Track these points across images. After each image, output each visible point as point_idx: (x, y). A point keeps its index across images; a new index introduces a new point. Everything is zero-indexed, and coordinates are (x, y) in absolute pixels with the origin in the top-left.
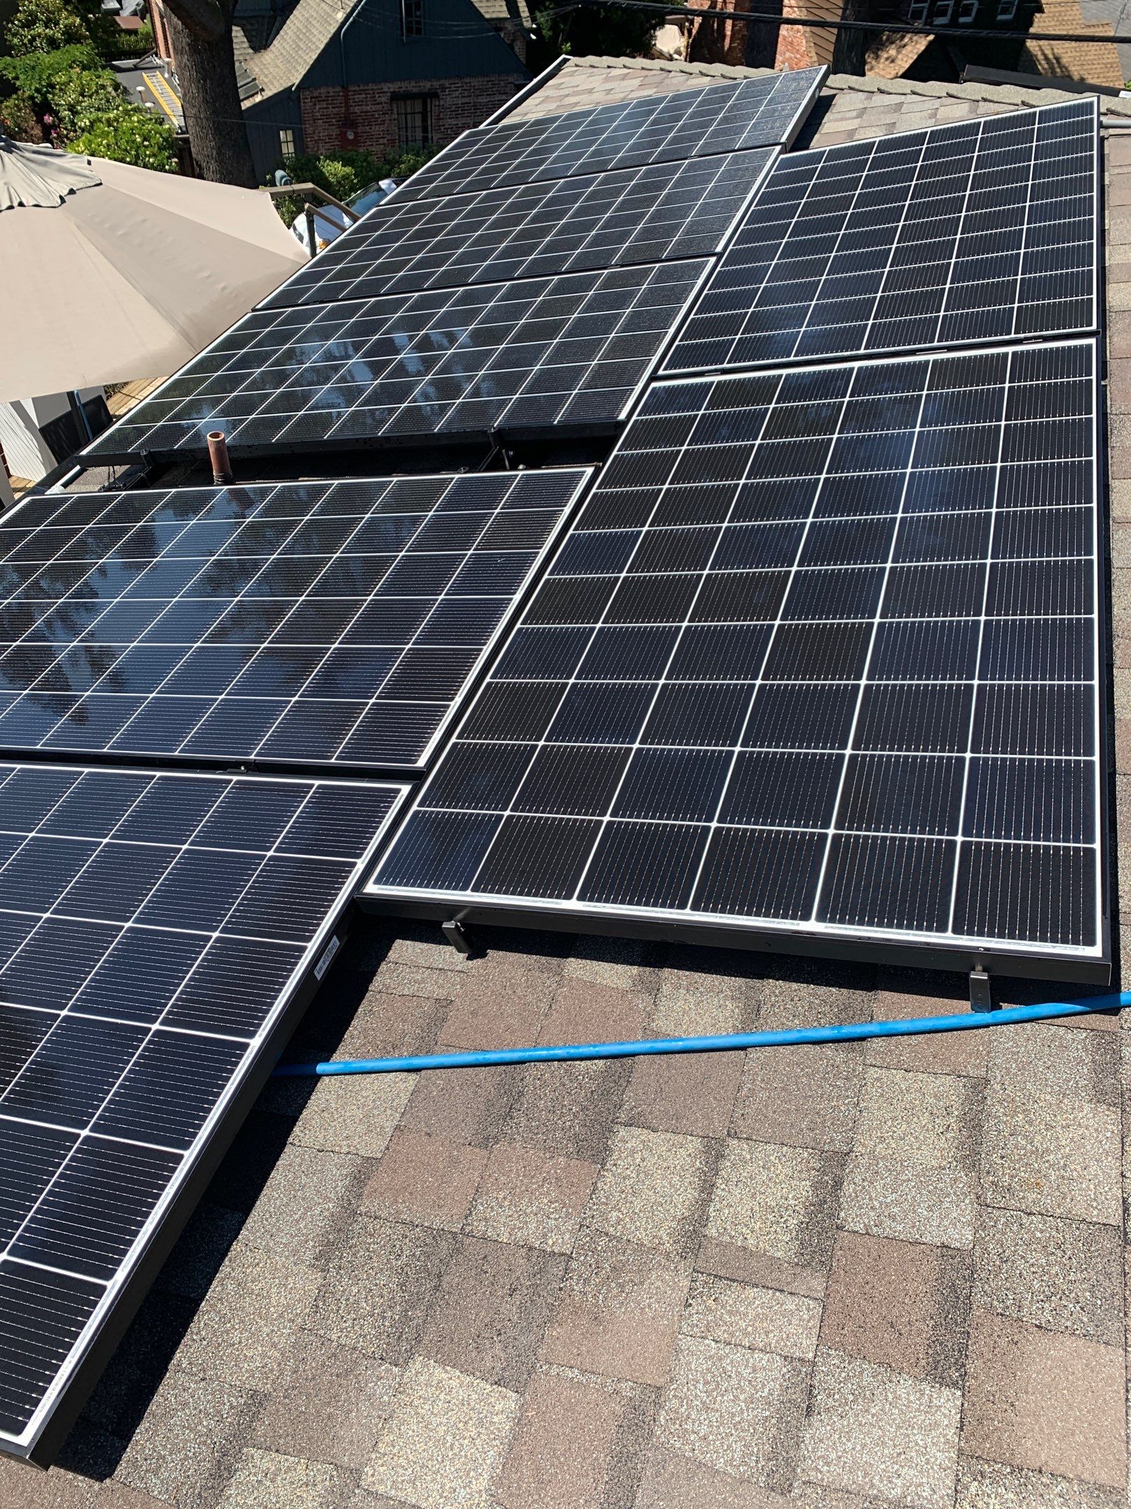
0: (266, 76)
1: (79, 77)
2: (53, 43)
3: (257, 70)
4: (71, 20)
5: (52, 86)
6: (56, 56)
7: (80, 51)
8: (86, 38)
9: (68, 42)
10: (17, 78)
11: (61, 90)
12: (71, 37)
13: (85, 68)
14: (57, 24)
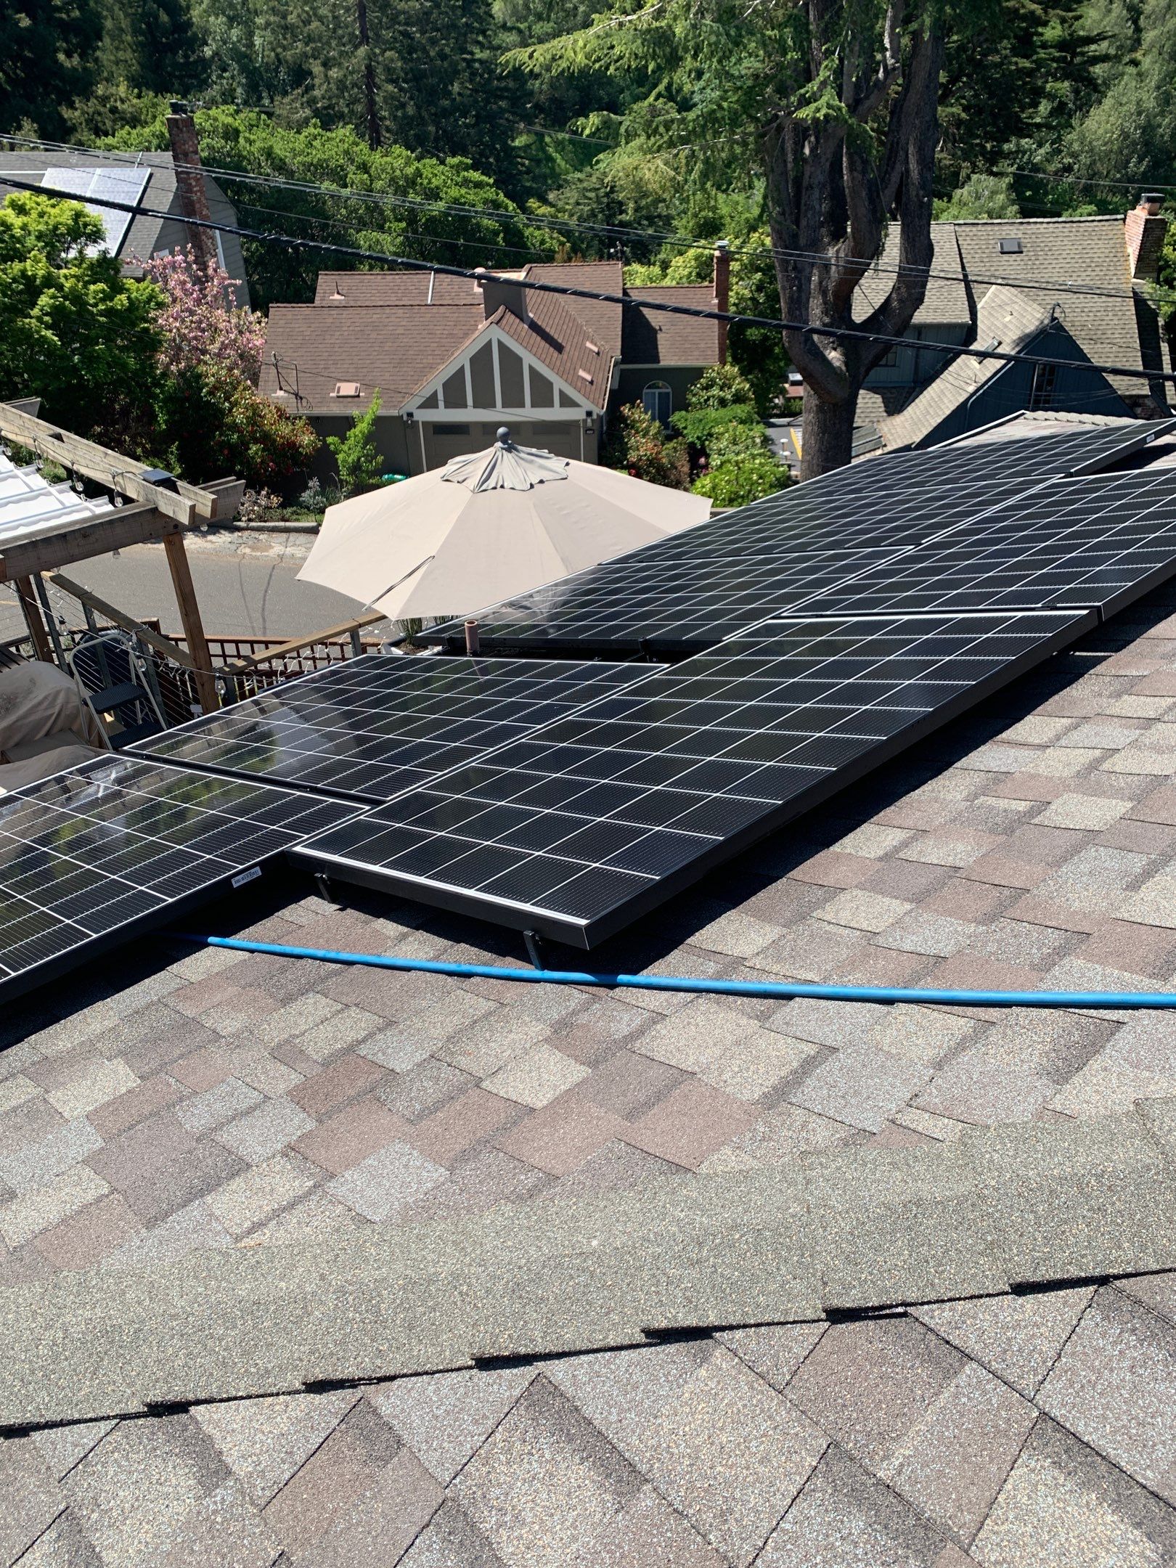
0: (892, 435)
1: (735, 429)
2: (723, 402)
3: (886, 429)
4: (742, 386)
5: (710, 435)
6: (722, 412)
7: (741, 410)
8: (751, 400)
9: (734, 402)
10: (685, 428)
11: (717, 438)
12: (739, 398)
13: (742, 422)
14: (730, 388)
